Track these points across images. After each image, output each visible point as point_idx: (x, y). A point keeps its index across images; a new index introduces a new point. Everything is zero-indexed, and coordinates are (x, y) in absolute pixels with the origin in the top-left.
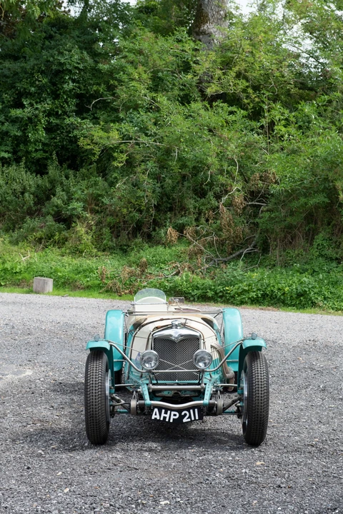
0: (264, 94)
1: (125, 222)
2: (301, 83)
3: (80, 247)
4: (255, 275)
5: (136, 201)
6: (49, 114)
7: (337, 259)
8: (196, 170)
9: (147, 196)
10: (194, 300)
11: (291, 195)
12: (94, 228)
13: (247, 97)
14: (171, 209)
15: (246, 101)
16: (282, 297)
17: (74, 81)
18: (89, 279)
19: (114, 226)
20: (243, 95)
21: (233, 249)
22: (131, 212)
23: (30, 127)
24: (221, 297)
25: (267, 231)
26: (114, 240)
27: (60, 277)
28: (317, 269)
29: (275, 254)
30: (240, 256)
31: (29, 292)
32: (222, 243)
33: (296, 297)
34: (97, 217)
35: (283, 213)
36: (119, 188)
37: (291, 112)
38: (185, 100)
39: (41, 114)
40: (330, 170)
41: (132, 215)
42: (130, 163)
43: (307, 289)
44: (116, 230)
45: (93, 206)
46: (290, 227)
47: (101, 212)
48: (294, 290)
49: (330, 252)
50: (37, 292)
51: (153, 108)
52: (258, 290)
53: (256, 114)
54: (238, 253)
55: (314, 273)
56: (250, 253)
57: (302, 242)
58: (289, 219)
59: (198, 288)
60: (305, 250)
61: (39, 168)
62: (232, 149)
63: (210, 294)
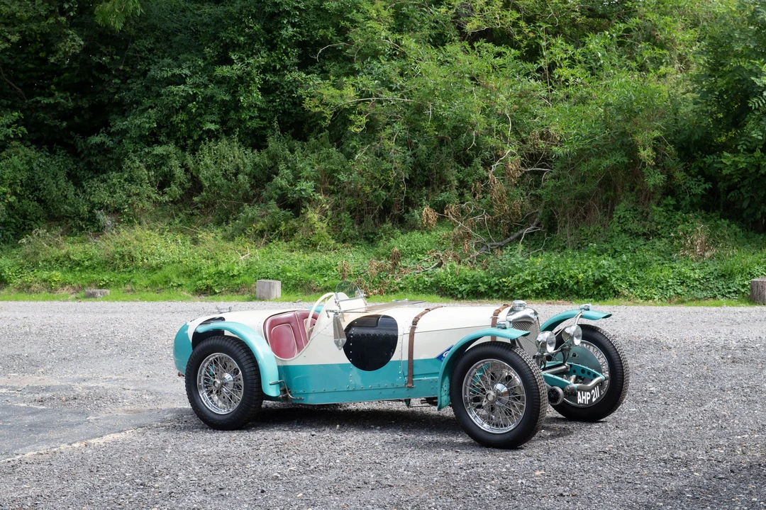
0: (540, 27)
1: (369, 204)
2: (590, 10)
3: (313, 239)
4: (540, 262)
5: (382, 175)
6: (264, 70)
7: (644, 234)
8: (457, 131)
9: (395, 168)
10: (462, 298)
11: (582, 155)
12: (329, 213)
13: (520, 32)
14: (427, 184)
15: (518, 38)
16: (575, 287)
17: (293, 25)
18: (326, 279)
19: (355, 209)
20: (513, 30)
21: (510, 230)
22: (375, 190)
23: (241, 89)
24: (497, 291)
25: (552, 203)
26: (356, 227)
27: (289, 279)
28: (619, 248)
29: (565, 232)
30: (519, 238)
31: (250, 300)
32: (495, 223)
33: (593, 286)
34: (333, 199)
35: (572, 179)
36: (359, 160)
37: (576, 48)
38: (439, 41)
39: (254, 71)
40: (628, 120)
41: (377, 193)
42: (372, 128)
43: (607, 275)
44: (358, 214)
45: (327, 185)
46: (583, 197)
47: (338, 192)
48: (591, 277)
49: (634, 226)
50: (262, 299)
51: (397, 54)
52: (544, 279)
53: (532, 53)
54: (517, 234)
55: (615, 254)
56: (532, 234)
57: (598, 214)
58: (579, 187)
59: (466, 282)
60: (604, 226)
61: (256, 141)
62: (503, 101)
63: (482, 288)
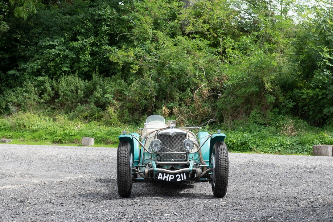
0: (220, 32)
1: (137, 106)
2: (241, 28)
3: (110, 121)
5: (144, 93)
6: (93, 45)
7: (264, 124)
8: (179, 76)
9: (150, 90)
11: (236, 88)
12: (119, 109)
13: (210, 34)
14: (165, 99)
15: (209, 36)
16: (232, 146)
17: (107, 25)
18: (116, 138)
19: (131, 108)
20: (207, 33)
21: (202, 121)
22: (141, 100)
23: (81, 52)
25: (222, 109)
26: (131, 116)
27: (98, 137)
28: (253, 130)
29: (228, 123)
30: (207, 124)
31: (79, 146)
32: (195, 117)
33: (241, 146)
34: (121, 103)
35: (232, 98)
36: (134, 86)
37: (236, 41)
38: (173, 35)
39: (88, 45)
40: (259, 71)
41: (141, 101)
43: (247, 141)
44: (132, 111)
45: (118, 97)
46: (236, 107)
47: (123, 100)
48: (239, 141)
49: (260, 120)
50: (85, 146)
51: (155, 40)
54: (205, 123)
55: (251, 132)
56: (212, 123)
57: (243, 115)
58: (235, 102)
60: (245, 120)
61: (87, 76)
62: (201, 62)
